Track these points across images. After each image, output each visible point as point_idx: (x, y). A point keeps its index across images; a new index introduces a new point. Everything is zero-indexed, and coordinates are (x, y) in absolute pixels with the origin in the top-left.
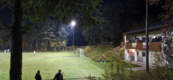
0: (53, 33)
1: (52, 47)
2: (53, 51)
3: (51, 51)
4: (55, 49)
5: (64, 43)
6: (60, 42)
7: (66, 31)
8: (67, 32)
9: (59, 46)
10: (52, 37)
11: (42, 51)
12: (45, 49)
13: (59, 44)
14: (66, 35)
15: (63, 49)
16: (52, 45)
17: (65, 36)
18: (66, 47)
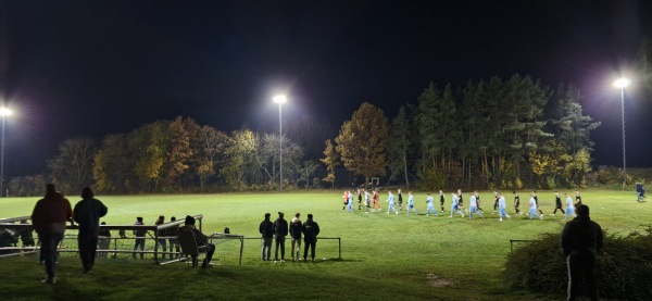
0: (540, 124)
1: (536, 175)
4: (551, 182)
5: (583, 156)
6: (566, 157)
7: (584, 114)
8: (588, 118)
9: (562, 171)
10: (541, 140)
12: (519, 183)
13: (563, 163)
14: (585, 127)
15: (584, 182)
16: (540, 165)
17: (581, 133)
18: (590, 172)
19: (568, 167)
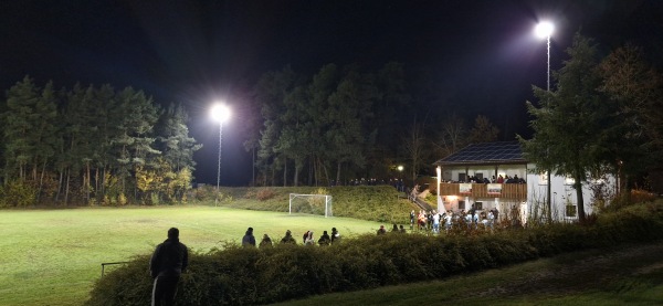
0: (151, 140)
1: (141, 191)
2: (149, 204)
3: (141, 204)
4: (155, 198)
5: (186, 175)
6: (171, 174)
7: (190, 136)
8: (193, 140)
9: (166, 188)
10: (149, 156)
11: (111, 205)
12: (123, 199)
13: (167, 180)
14: (190, 147)
15: (184, 198)
16: (145, 182)
17: (186, 153)
18: (190, 189)
19: (172, 183)
